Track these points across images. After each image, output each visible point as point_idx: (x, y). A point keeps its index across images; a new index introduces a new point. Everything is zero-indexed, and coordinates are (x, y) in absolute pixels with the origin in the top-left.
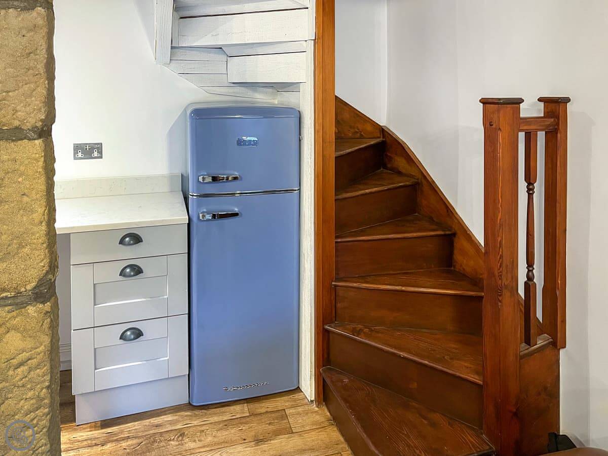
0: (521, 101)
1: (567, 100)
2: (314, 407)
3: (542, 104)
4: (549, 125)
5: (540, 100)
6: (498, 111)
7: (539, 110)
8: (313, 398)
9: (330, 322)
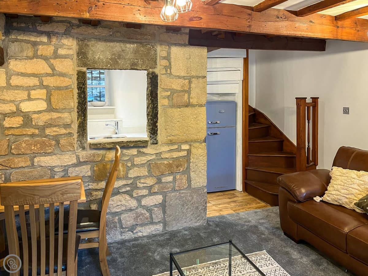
0: (306, 98)
1: (318, 98)
2: (242, 192)
3: (311, 99)
4: (313, 105)
5: (311, 98)
6: (301, 101)
7: (310, 101)
8: (242, 190)
9: (247, 167)
